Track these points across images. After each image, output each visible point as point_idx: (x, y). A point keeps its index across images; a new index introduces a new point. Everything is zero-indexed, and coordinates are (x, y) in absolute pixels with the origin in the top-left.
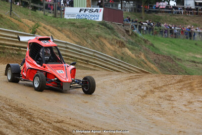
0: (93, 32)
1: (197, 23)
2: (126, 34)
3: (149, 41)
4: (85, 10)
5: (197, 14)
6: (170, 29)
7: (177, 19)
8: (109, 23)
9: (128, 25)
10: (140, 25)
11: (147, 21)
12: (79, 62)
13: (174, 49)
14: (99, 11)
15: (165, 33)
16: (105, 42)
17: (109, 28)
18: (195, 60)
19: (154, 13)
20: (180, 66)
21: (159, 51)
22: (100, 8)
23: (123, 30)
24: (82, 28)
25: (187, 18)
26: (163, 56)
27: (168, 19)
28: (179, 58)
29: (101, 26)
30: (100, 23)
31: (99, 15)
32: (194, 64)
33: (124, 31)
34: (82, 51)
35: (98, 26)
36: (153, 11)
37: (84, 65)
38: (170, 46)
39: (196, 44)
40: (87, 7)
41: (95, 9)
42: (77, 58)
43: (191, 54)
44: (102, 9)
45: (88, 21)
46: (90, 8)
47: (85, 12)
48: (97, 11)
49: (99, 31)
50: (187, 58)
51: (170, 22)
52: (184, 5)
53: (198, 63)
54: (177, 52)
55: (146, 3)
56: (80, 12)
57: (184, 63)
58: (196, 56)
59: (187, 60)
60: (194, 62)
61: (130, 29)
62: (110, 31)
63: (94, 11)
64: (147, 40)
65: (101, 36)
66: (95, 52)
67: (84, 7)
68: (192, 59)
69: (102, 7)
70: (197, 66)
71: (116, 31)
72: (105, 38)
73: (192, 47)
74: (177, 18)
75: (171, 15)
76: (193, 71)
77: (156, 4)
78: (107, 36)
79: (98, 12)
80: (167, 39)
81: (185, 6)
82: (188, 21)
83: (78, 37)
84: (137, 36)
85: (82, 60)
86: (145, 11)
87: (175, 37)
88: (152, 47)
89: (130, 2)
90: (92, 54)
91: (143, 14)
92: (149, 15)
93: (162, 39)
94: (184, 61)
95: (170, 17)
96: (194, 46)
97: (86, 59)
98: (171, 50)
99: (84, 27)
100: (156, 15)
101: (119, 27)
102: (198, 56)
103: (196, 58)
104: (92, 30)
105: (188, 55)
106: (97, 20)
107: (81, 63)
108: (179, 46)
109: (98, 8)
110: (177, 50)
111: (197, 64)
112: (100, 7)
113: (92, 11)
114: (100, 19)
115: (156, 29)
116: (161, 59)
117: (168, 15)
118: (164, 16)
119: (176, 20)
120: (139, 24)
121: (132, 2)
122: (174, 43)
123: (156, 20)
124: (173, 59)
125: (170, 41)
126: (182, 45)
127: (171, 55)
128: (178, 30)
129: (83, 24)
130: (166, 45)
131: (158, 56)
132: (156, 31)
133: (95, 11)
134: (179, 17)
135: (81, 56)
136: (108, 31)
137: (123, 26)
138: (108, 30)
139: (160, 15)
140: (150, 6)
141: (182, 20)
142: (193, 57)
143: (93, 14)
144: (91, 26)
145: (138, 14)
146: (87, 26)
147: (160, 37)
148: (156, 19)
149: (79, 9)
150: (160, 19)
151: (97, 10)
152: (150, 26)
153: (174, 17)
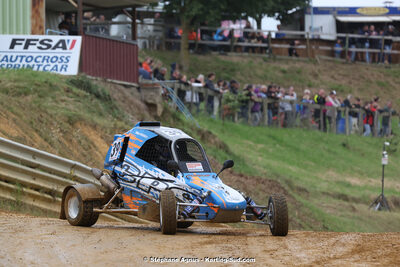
0: (52, 108)
1: (344, 82)
2: (147, 114)
3: (214, 137)
4: (28, 43)
5: (342, 55)
6: (267, 101)
7: (284, 72)
8: (97, 82)
9: (154, 88)
10: (183, 87)
11: (201, 77)
12: (30, 195)
13: (284, 159)
14: (68, 46)
15: (253, 111)
16: (94, 136)
17: (98, 96)
18: (347, 192)
19: (214, 53)
20: (306, 210)
21: (244, 164)
22: (72, 38)
23: (138, 102)
24: (19, 94)
25: (315, 69)
26: (258, 180)
27: (260, 72)
28: (301, 185)
29: (75, 90)
30: (72, 81)
31: (67, 57)
32: (346, 203)
33: (143, 105)
34: (37, 161)
35: (68, 91)
36: (215, 48)
37: (43, 206)
38: (271, 150)
39: (344, 145)
40: (33, 33)
41: (56, 39)
42: (23, 184)
43: (333, 174)
44: (79, 39)
45: (36, 74)
46: (41, 37)
47: (26, 47)
48: (63, 45)
49: (71, 106)
50: (324, 186)
51: (264, 79)
52: (302, 29)
53: (356, 201)
54: (294, 169)
55: (192, 23)
56: (12, 47)
57: (316, 201)
58: (348, 179)
59: (324, 193)
60: (344, 197)
61: (158, 100)
62: (101, 106)
63: (53, 44)
64: (210, 133)
65: (81, 119)
66: (74, 167)
67: (24, 33)
68: (338, 190)
69: (76, 34)
70: (354, 210)
71: (118, 103)
72: (94, 127)
73: (335, 153)
74: (285, 67)
75: (265, 60)
76: (345, 223)
77: (220, 26)
78: (98, 120)
79: (64, 48)
80: (259, 128)
81: (308, 33)
82: (316, 76)
83: (14, 120)
84: (179, 120)
85: (37, 189)
86: (191, 46)
87: (284, 125)
88: (222, 152)
89: (146, 20)
90: (66, 171)
91: (185, 56)
92: (201, 58)
93: (246, 128)
94: (316, 195)
95: (265, 65)
96: (340, 150)
97: (49, 186)
98: (275, 164)
99: (26, 94)
100: (222, 58)
101: (127, 92)
102: (354, 181)
103: (349, 185)
104: (48, 102)
105: (324, 178)
106: (63, 73)
107: (35, 197)
108: (297, 150)
109: (66, 38)
110: (292, 163)
111: (354, 205)
112: (70, 34)
113: (49, 46)
114: (73, 69)
115: (228, 101)
116: (251, 188)
117: (257, 60)
118: (245, 60)
119: (281, 75)
120: (177, 85)
121: (152, 21)
122: (280, 142)
123: (224, 75)
124: (287, 188)
125: (270, 136)
126: (303, 147)
127: (278, 176)
128: (291, 102)
129: (21, 84)
130: (260, 146)
131: (243, 179)
132: (230, 104)
133: (56, 46)
134: (291, 64)
135: (35, 176)
136: (96, 106)
137: (138, 89)
138: (95, 100)
139: (234, 58)
140: (203, 32)
141: (299, 72)
142: (338, 182)
143: (50, 53)
144: (46, 89)
145: (169, 55)
146: (36, 91)
147: (238, 123)
148: (224, 69)
149: (8, 39)
150: (233, 70)
151: (63, 41)
152: (210, 92)
153: (276, 64)
